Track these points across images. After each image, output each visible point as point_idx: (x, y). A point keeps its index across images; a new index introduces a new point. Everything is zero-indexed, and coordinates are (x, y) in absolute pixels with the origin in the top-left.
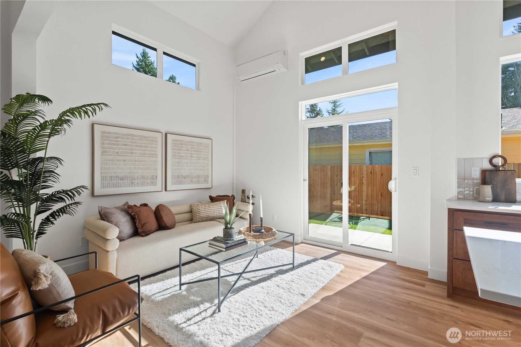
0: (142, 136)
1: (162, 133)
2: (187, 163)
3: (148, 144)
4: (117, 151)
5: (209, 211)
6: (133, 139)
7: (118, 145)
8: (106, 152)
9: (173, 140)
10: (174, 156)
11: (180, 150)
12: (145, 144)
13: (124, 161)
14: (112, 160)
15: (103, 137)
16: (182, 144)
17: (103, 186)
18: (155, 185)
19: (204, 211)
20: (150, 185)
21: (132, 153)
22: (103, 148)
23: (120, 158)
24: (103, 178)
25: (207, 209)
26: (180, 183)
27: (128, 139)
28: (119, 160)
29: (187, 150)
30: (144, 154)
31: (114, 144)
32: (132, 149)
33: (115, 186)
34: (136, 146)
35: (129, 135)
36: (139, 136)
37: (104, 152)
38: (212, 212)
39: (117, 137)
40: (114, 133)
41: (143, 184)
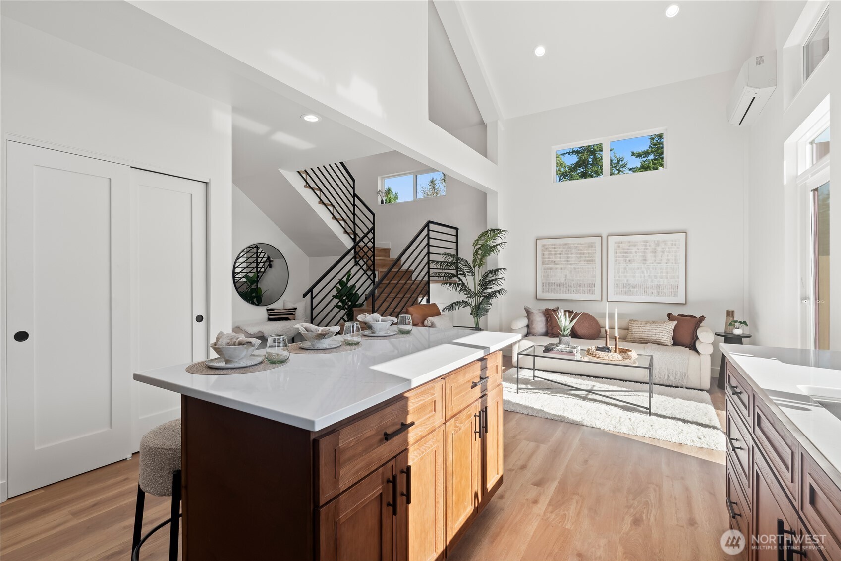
0: (578, 244)
1: (602, 236)
2: (637, 269)
3: (584, 250)
4: (554, 260)
5: (644, 330)
6: (568, 248)
7: (555, 254)
8: (545, 262)
9: (616, 243)
10: (618, 261)
11: (627, 253)
12: (582, 251)
13: (561, 269)
14: (551, 269)
15: (543, 249)
16: (630, 246)
17: (543, 291)
18: (593, 293)
19: (637, 330)
20: (587, 293)
21: (568, 261)
22: (543, 258)
23: (557, 266)
24: (543, 284)
25: (641, 328)
26: (626, 293)
27: (564, 248)
28: (556, 269)
29: (638, 252)
30: (580, 261)
31: (552, 254)
32: (568, 258)
33: (552, 291)
34: (572, 254)
35: (565, 244)
36: (575, 244)
37: (543, 262)
38: (646, 333)
39: (555, 248)
40: (552, 245)
41: (579, 292)
